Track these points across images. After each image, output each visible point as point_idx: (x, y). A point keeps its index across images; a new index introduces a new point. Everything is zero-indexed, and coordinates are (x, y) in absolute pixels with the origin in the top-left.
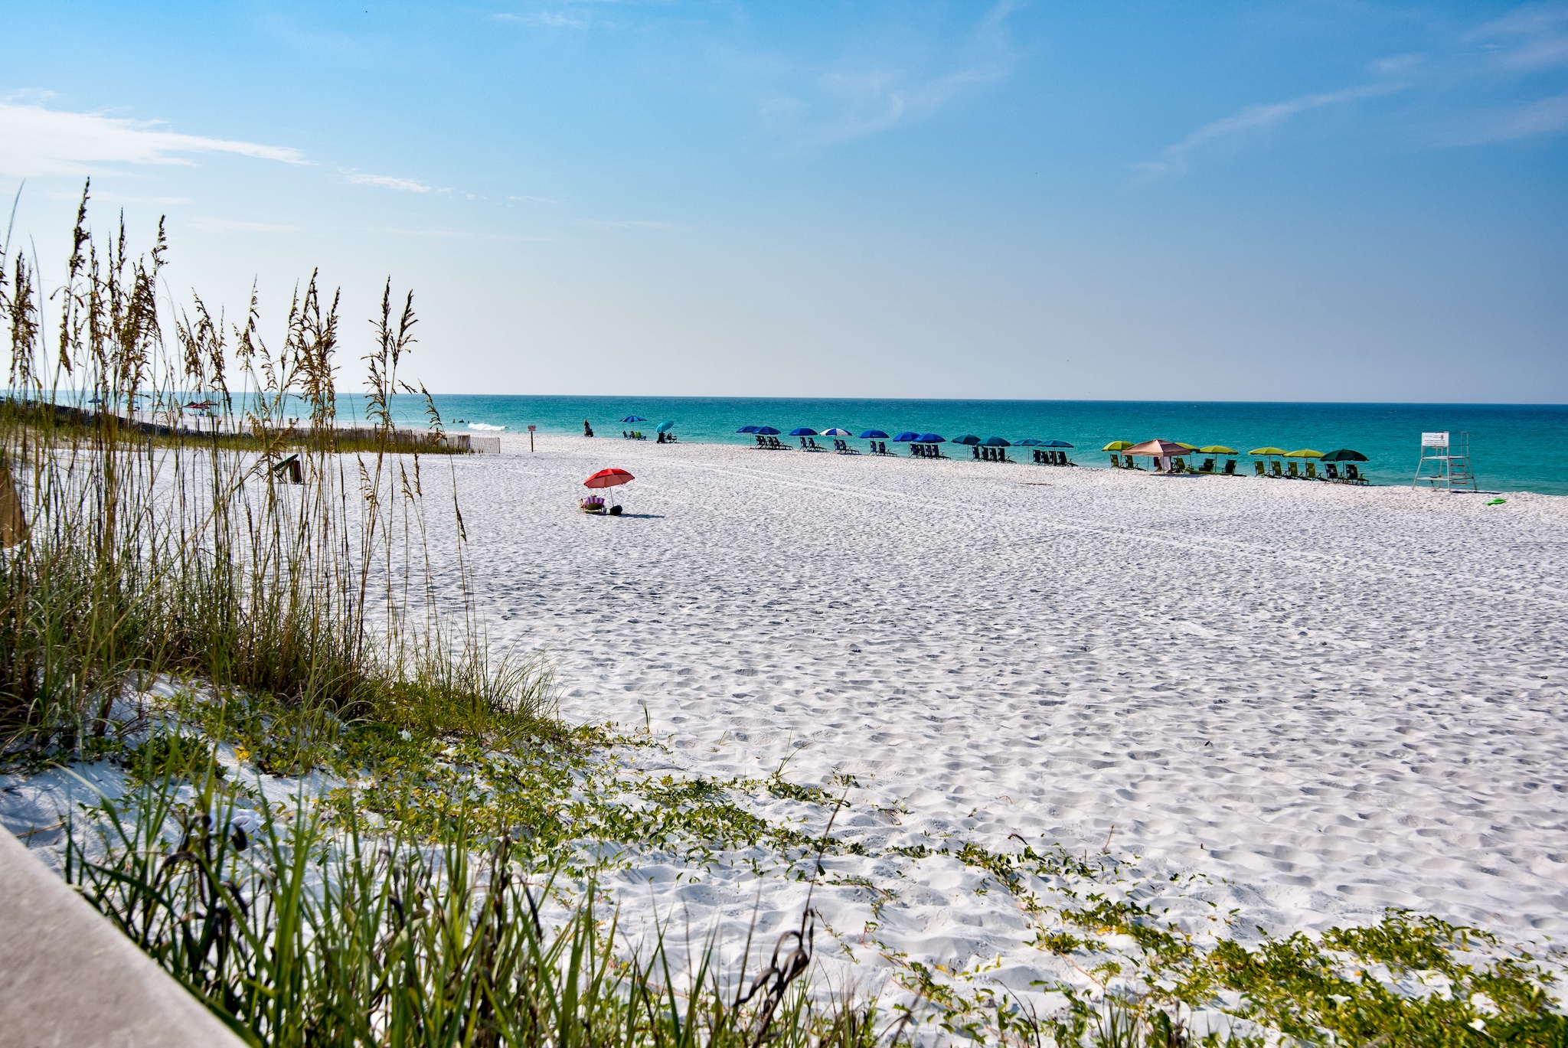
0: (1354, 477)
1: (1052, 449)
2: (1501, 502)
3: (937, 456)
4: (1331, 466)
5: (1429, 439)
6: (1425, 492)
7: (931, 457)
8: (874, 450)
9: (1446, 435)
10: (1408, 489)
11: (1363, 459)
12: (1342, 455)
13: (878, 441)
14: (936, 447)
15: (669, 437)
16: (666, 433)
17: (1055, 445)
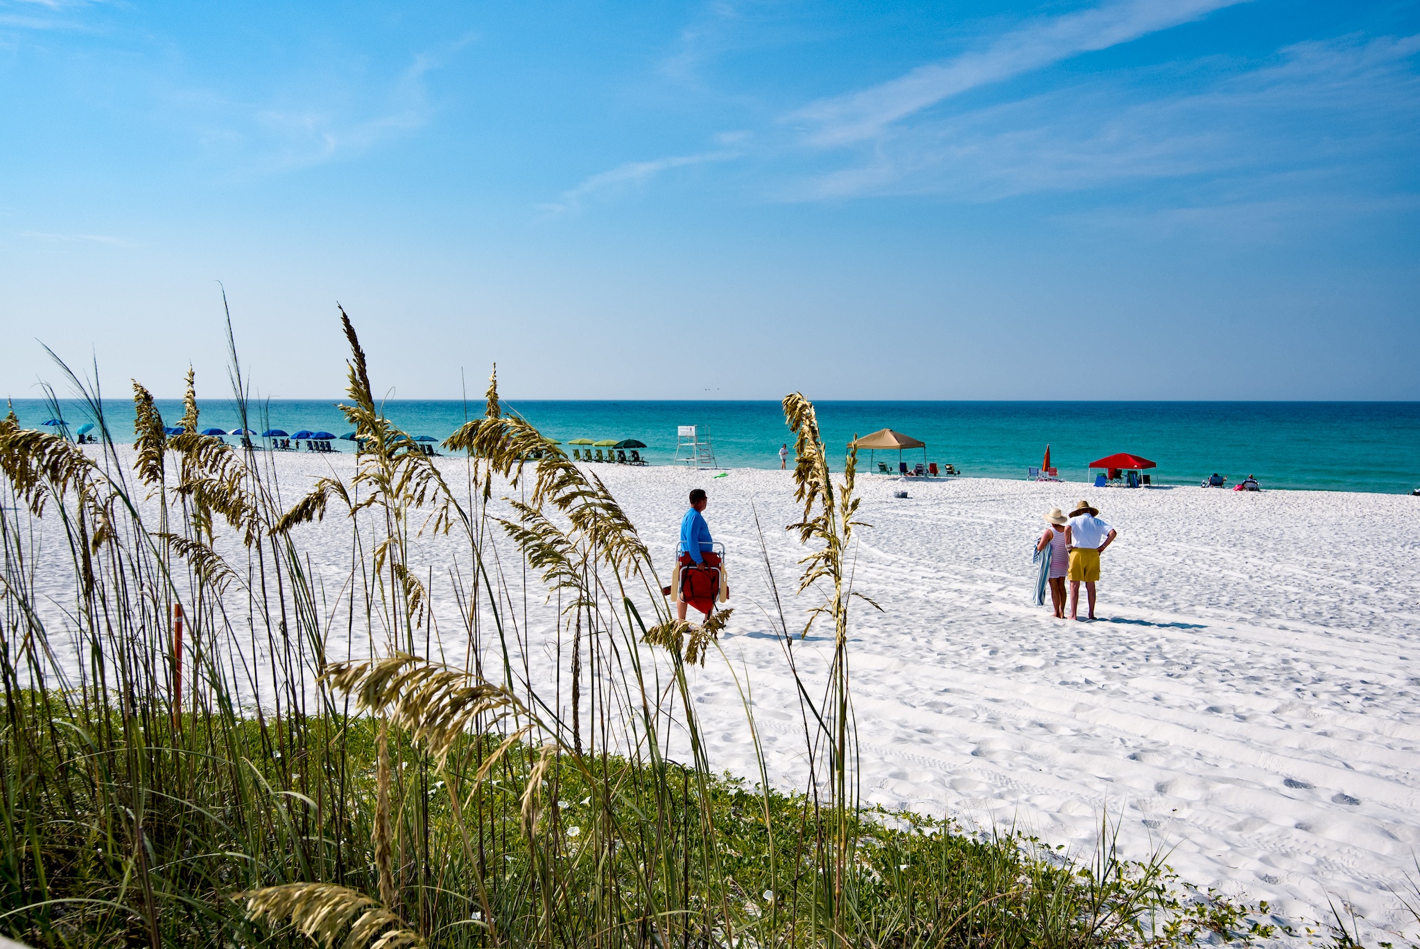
0: (637, 459)
1: (421, 443)
2: (725, 475)
3: (330, 450)
4: (621, 452)
5: (683, 430)
6: (682, 469)
7: (324, 451)
8: (277, 447)
9: (693, 428)
10: (670, 467)
11: (644, 446)
12: (628, 444)
13: (279, 439)
14: (328, 443)
15: (90, 439)
16: (87, 435)
17: (422, 439)
